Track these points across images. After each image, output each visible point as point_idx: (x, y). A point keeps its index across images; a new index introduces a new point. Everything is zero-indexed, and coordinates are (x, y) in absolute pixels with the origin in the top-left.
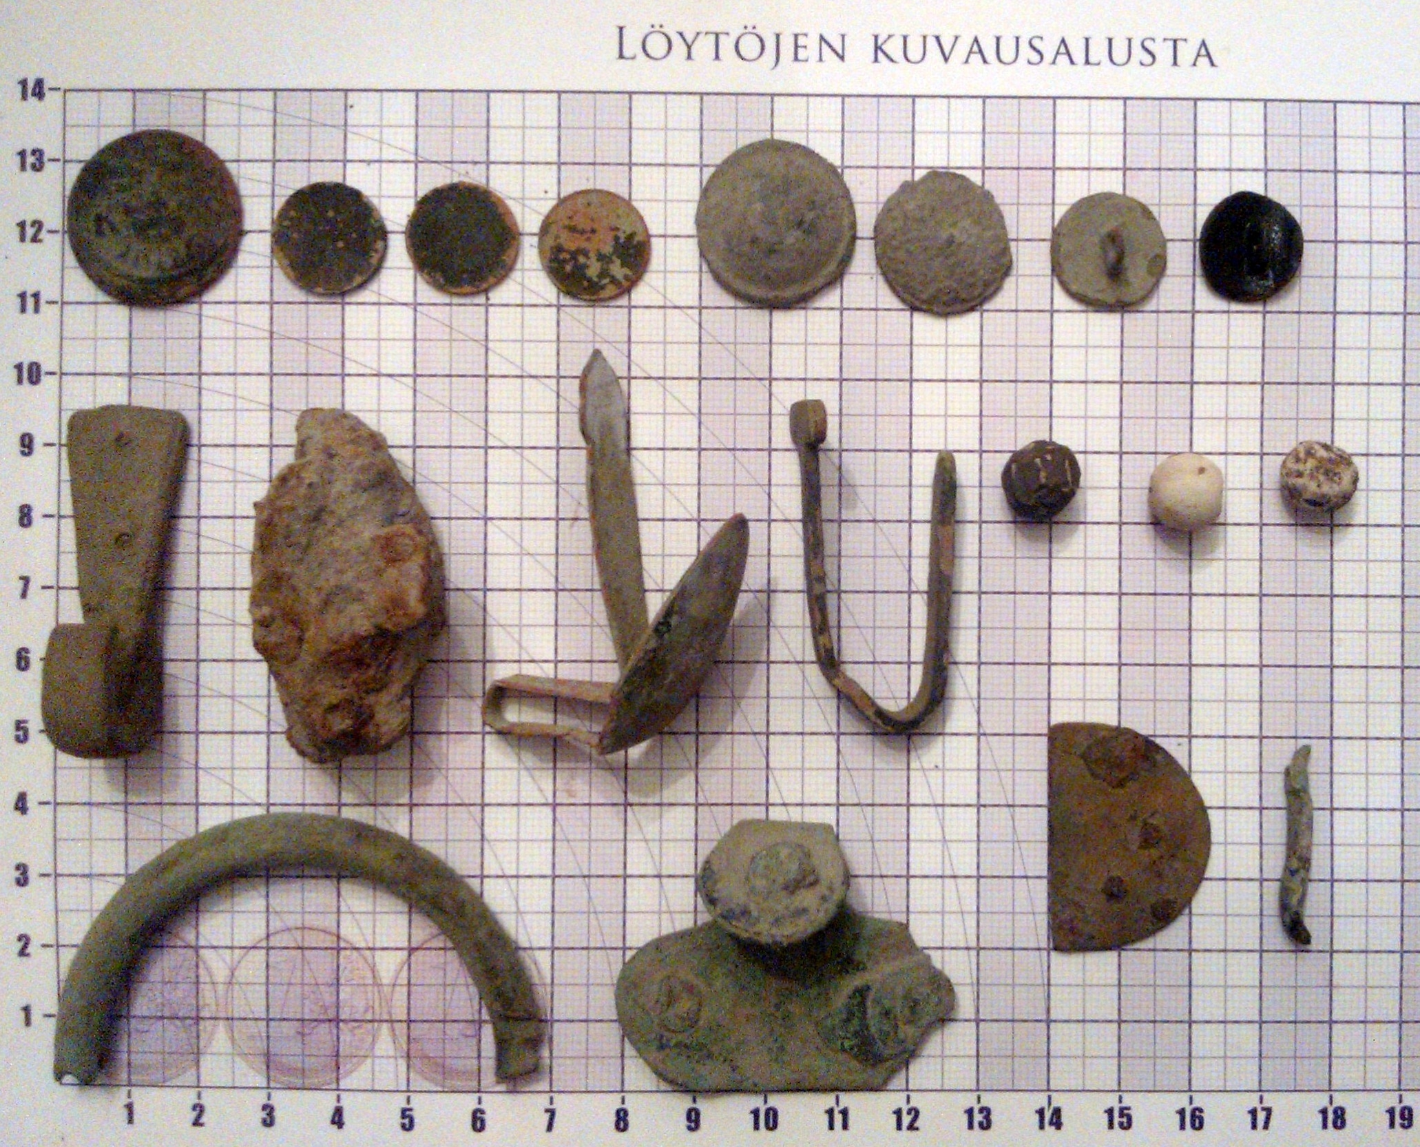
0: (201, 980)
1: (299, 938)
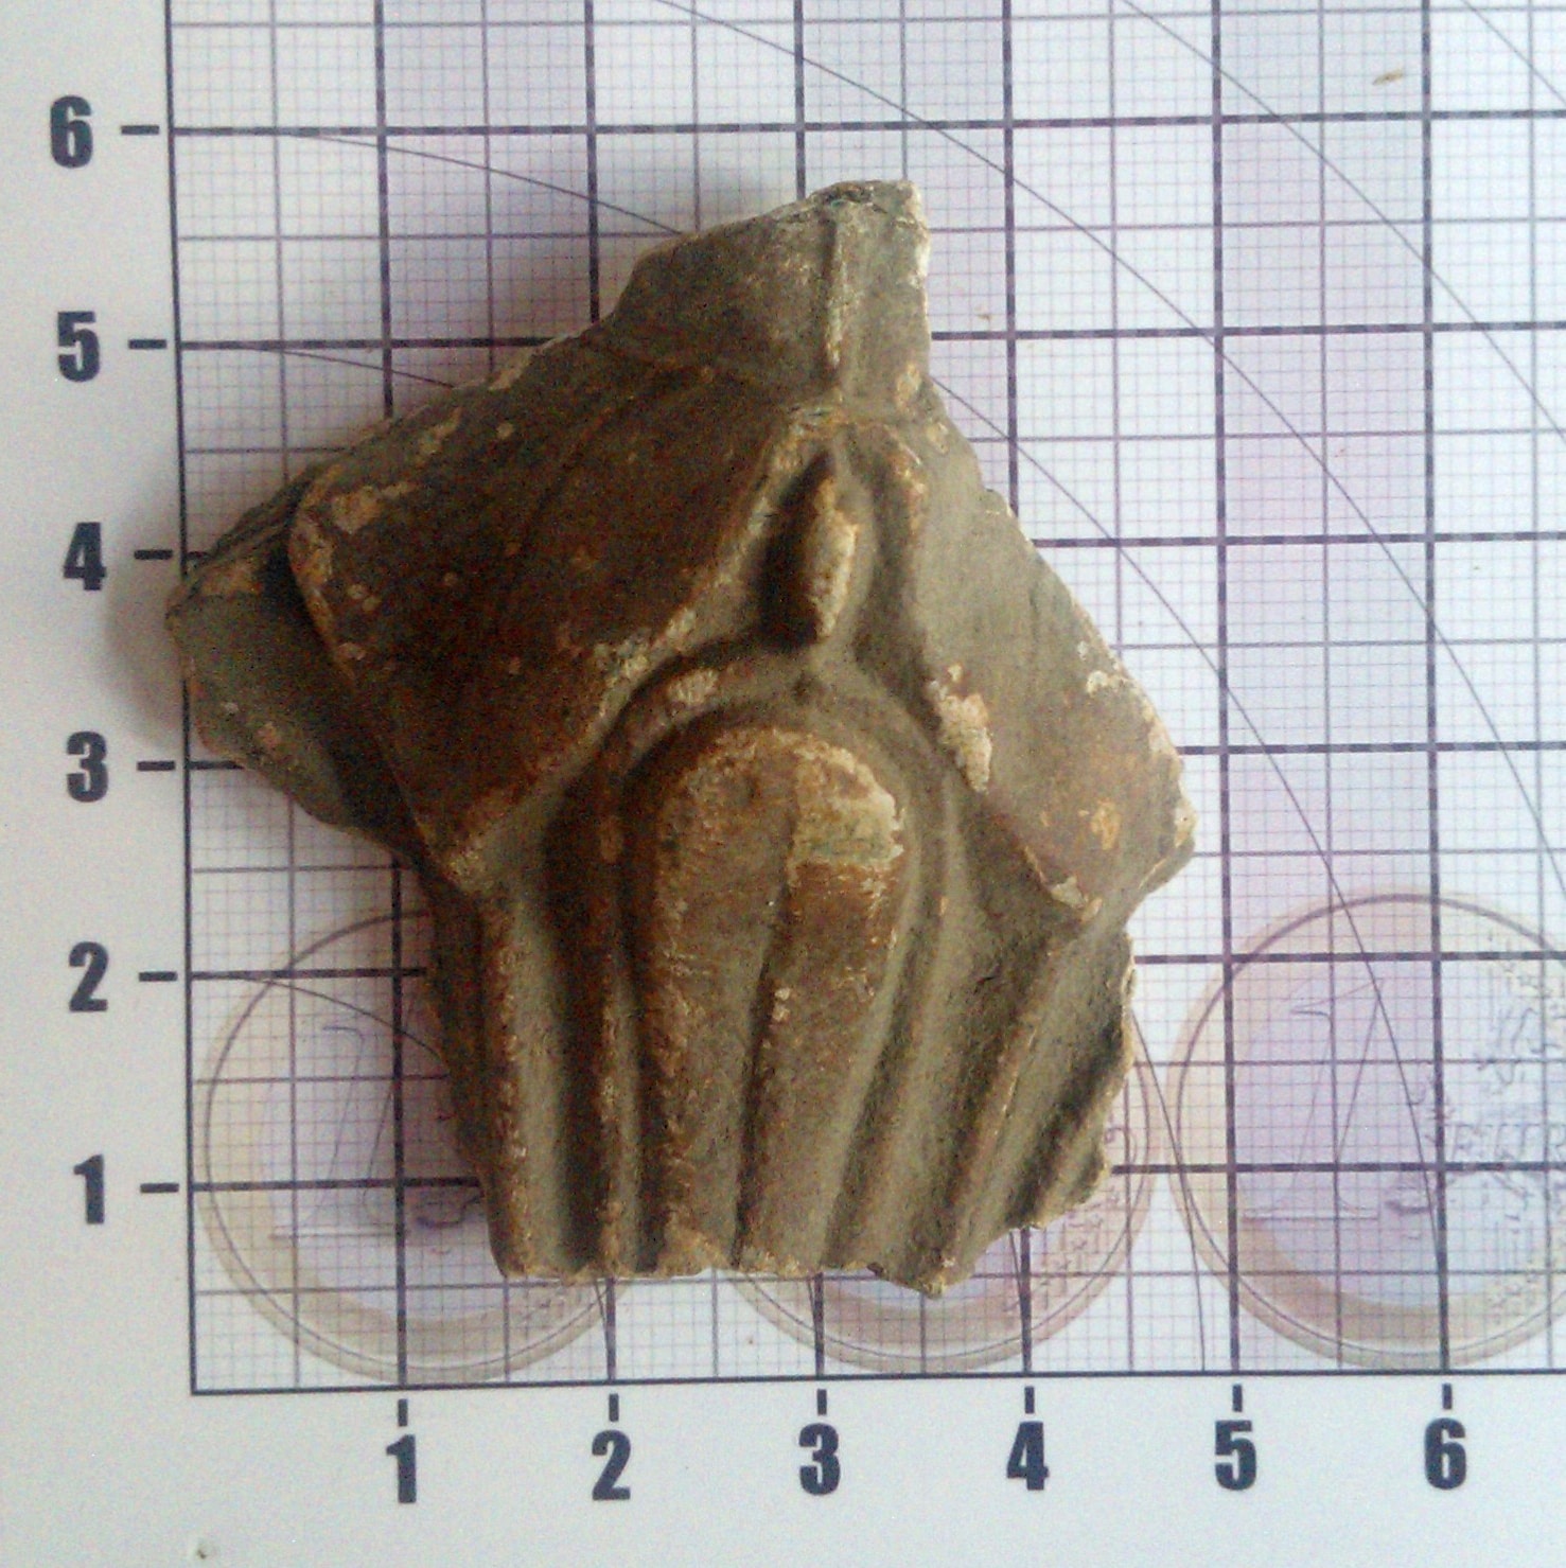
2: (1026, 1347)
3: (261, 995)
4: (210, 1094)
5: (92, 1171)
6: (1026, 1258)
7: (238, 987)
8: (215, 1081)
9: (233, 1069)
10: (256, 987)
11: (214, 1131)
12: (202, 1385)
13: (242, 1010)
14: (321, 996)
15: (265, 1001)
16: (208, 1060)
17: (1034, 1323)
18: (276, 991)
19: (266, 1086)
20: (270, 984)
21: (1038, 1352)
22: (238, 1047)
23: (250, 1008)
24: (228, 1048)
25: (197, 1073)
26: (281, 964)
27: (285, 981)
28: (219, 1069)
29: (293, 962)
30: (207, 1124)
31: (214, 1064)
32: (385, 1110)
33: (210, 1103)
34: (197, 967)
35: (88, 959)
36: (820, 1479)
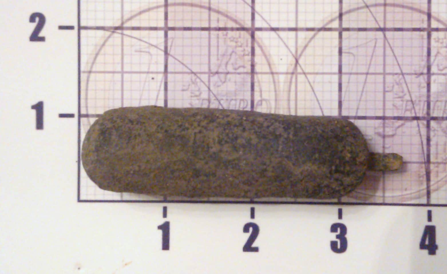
0: (258, 69)
1: (380, 17)
2: (428, 193)
3: (109, 37)
4: (88, 77)
5: (39, 108)
6: (429, 156)
7: (100, 33)
8: (90, 72)
9: (97, 67)
10: (108, 33)
11: (90, 93)
12: (82, 198)
13: (102, 42)
14: (135, 38)
15: (111, 40)
16: (87, 63)
17: (432, 183)
18: (116, 35)
19: (111, 75)
20: (113, 32)
21: (433, 195)
22: (100, 58)
23: (105, 41)
24: (95, 58)
25: (82, 69)
26: (118, 24)
27: (119, 31)
28: (92, 67)
29: (123, 23)
30: (87, 90)
31: (90, 65)
32: (160, 86)
33: (88, 81)
34: (83, 24)
35: (37, 19)
36: (339, 246)
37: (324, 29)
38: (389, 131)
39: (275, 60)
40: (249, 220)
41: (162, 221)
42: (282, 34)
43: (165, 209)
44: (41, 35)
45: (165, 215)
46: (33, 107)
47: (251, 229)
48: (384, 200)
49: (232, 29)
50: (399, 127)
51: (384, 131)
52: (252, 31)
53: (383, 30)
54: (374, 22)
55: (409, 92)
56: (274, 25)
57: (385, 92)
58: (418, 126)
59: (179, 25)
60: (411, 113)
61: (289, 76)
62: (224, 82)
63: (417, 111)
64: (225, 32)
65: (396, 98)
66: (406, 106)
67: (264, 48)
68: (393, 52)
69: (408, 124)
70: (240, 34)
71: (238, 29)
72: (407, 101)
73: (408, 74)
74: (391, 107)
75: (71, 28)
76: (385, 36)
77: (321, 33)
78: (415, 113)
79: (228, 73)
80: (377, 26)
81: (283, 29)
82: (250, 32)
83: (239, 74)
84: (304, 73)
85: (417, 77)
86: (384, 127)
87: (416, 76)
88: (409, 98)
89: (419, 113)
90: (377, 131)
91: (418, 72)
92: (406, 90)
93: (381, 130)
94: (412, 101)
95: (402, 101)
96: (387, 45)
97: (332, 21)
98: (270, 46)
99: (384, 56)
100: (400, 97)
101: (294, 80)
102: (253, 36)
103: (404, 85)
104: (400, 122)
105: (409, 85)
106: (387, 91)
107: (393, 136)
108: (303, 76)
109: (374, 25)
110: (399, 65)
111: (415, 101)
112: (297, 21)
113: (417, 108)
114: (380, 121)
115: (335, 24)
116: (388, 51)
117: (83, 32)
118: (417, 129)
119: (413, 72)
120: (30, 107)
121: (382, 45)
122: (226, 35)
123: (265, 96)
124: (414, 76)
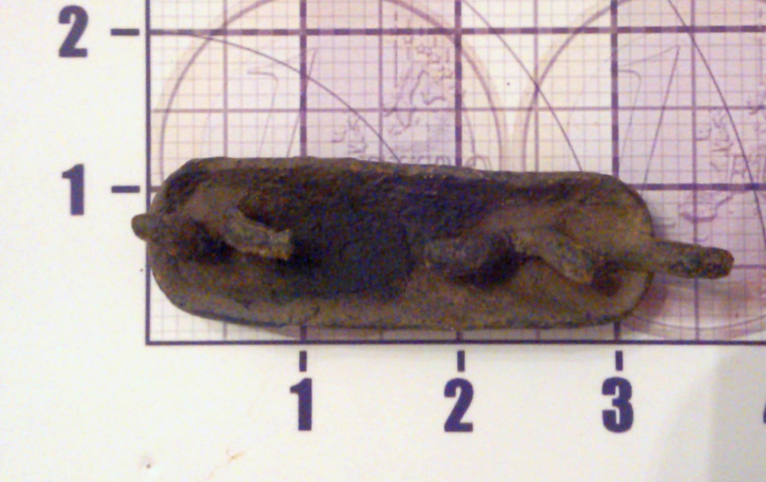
0: (467, 102)
3: (201, 48)
4: (164, 120)
5: (76, 176)
7: (186, 41)
8: (168, 111)
9: (181, 102)
10: (199, 42)
11: (167, 148)
12: (154, 337)
13: (189, 57)
14: (248, 49)
15: (205, 52)
16: (163, 95)
18: (213, 44)
19: (205, 115)
20: (209, 39)
22: (185, 87)
23: (195, 56)
24: (177, 86)
25: (155, 104)
26: (217, 25)
27: (221, 38)
28: (170, 102)
29: (225, 24)
30: (162, 143)
31: (167, 98)
32: (294, 134)
33: (163, 127)
34: (155, 25)
35: (73, 18)
36: (618, 420)
37: (584, 30)
38: (704, 210)
39: (498, 85)
40: (455, 374)
41: (297, 377)
42: (511, 39)
43: (303, 357)
44: (80, 45)
45: (303, 367)
46: (66, 175)
47: (458, 391)
48: (697, 334)
49: (421, 32)
50: (721, 203)
51: (695, 210)
52: (457, 34)
53: (691, 30)
54: (674, 16)
55: (739, 140)
56: (496, 23)
57: (695, 140)
58: (757, 201)
59: (326, 24)
60: (743, 177)
61: (524, 114)
62: (408, 126)
63: (754, 174)
64: (408, 38)
65: (715, 151)
66: (734, 164)
67: (478, 65)
68: (708, 68)
69: (738, 197)
70: (435, 41)
71: (431, 32)
72: (736, 156)
73: (736, 108)
74: (707, 167)
75: (134, 32)
76: (693, 39)
77: (580, 37)
78: (751, 178)
79: (414, 110)
80: (680, 24)
81: (513, 31)
82: (453, 36)
83: (435, 110)
84: (551, 109)
85: (752, 114)
86: (695, 203)
87: (750, 111)
88: (739, 151)
89: (758, 177)
90: (682, 210)
91: (754, 103)
92: (732, 136)
93: (690, 209)
94: (744, 156)
95: (727, 156)
96: (697, 56)
97: (599, 14)
98: (489, 62)
99: (693, 76)
100: (722, 150)
101: (532, 121)
102: (458, 45)
103: (730, 128)
104: (724, 195)
105: (739, 128)
106: (701, 139)
107: (711, 219)
108: (548, 114)
109: (673, 22)
110: (719, 91)
111: (750, 156)
112: (536, 15)
113: (753, 168)
114: (689, 193)
115: (605, 21)
116: (700, 68)
117: (155, 40)
118: (755, 206)
119: (745, 104)
120: (60, 175)
121: (689, 56)
122: (411, 42)
123: (481, 149)
124: (746, 112)
